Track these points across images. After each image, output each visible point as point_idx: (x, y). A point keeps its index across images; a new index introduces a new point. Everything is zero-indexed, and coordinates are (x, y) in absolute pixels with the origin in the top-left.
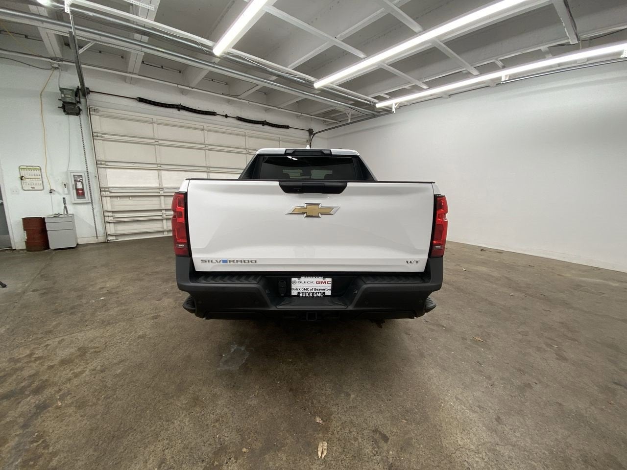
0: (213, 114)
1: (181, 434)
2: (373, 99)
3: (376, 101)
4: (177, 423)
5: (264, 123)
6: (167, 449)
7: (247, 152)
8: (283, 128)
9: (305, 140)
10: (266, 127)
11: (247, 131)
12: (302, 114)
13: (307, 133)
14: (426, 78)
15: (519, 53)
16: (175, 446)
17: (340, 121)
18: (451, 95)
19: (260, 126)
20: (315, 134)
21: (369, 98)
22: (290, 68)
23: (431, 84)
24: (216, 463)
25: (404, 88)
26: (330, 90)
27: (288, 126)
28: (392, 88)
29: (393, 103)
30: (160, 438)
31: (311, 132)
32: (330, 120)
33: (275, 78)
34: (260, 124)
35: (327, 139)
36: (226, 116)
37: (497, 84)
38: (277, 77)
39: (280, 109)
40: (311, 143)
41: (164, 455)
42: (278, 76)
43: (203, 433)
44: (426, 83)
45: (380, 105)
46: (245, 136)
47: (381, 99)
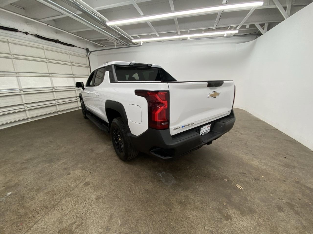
0: (16, 30)
1: (199, 218)
2: (131, 37)
3: (132, 38)
4: (191, 216)
5: (56, 41)
6: (205, 227)
7: (47, 61)
8: (70, 46)
9: (85, 55)
10: (58, 44)
11: (45, 46)
12: (84, 39)
13: (85, 51)
14: (160, 32)
15: (197, 29)
16: (206, 224)
17: (105, 46)
18: (164, 41)
19: (54, 43)
20: (91, 52)
21: (130, 36)
22: (96, 9)
23: (161, 35)
24: (226, 215)
25: (149, 35)
26: (113, 28)
27: (74, 45)
28: (144, 33)
29: (141, 41)
30: (196, 227)
31: (87, 50)
32: (99, 44)
33: (81, 13)
34: (54, 41)
35: (97, 55)
36: (26, 33)
37: (183, 40)
38: (82, 13)
39: (70, 34)
40: (89, 57)
41: (207, 230)
42: (84, 12)
43: (205, 211)
44: (159, 34)
45: (134, 41)
46: (44, 49)
47: (135, 38)
